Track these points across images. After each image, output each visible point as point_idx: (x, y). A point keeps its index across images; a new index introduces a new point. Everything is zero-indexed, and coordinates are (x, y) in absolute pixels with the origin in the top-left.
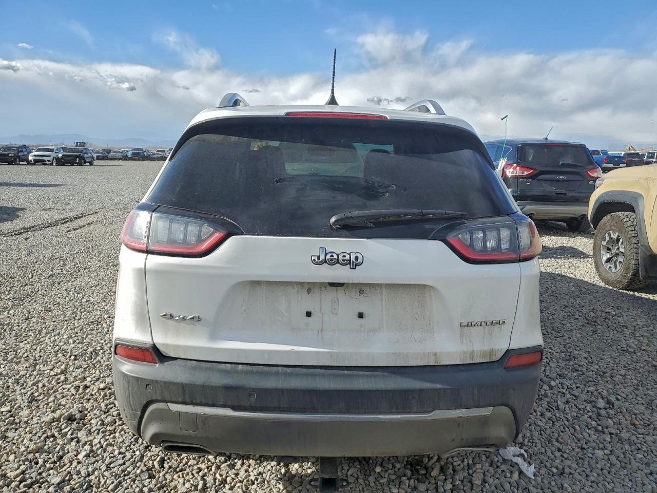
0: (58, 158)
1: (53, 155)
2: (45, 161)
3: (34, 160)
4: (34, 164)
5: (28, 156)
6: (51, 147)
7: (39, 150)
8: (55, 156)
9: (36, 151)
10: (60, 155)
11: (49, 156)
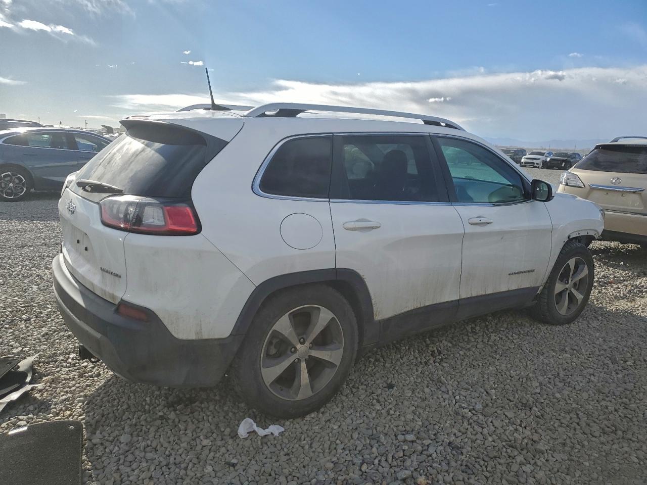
0: (546, 161)
1: (542, 158)
2: (534, 163)
3: (525, 163)
4: (525, 166)
5: (521, 158)
6: (542, 151)
7: (533, 153)
8: (544, 159)
9: (530, 154)
10: (548, 159)
11: (539, 159)
